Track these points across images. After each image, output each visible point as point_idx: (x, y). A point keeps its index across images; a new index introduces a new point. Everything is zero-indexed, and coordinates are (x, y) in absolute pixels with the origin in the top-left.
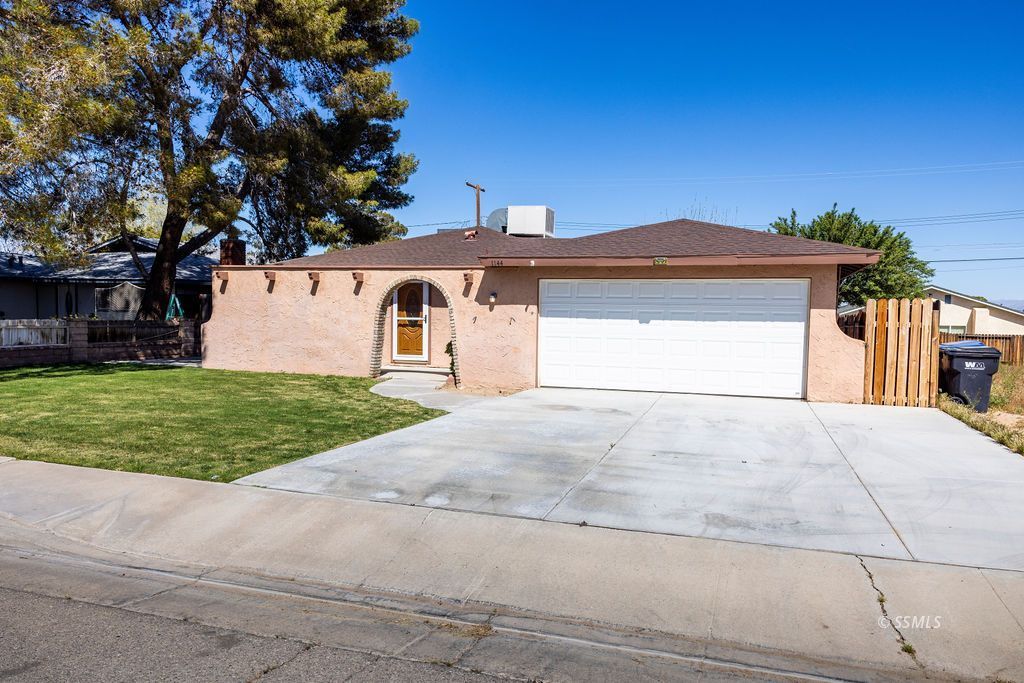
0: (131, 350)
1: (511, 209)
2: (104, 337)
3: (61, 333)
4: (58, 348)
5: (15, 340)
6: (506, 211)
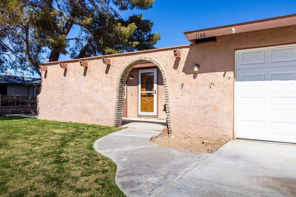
0: (27, 109)
2: (12, 104)
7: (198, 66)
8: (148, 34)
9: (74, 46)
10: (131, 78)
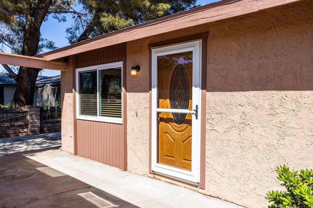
8: (192, 6)
10: (134, 73)
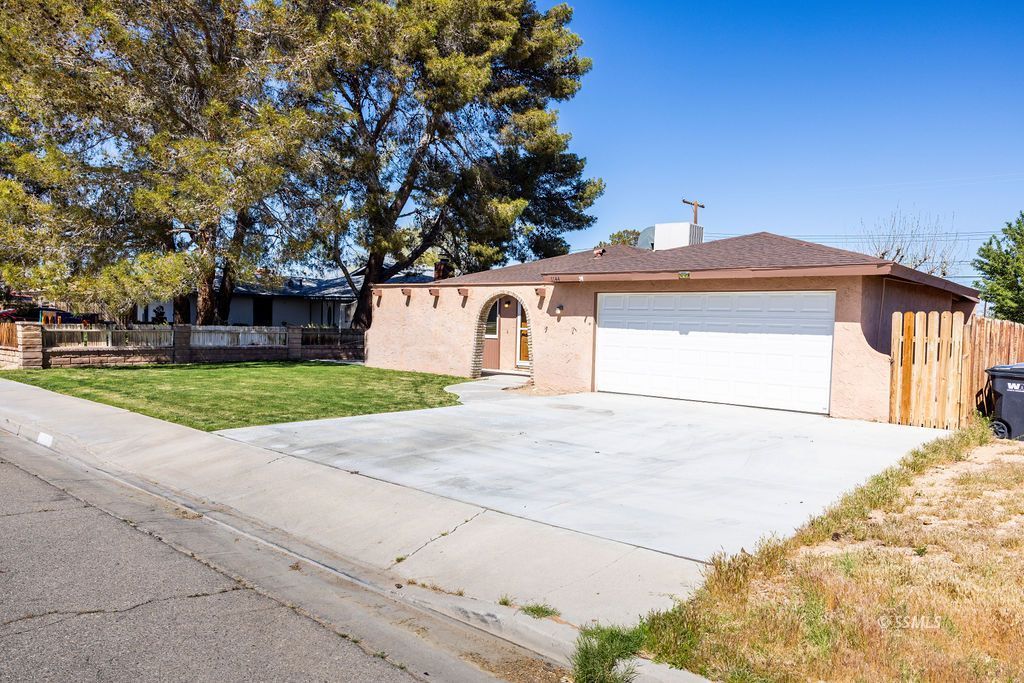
0: (335, 351)
1: (658, 227)
2: (315, 341)
3: (283, 337)
4: (279, 348)
5: (249, 341)
6: (652, 229)
7: (561, 308)
9: (412, 224)
10: (507, 306)
